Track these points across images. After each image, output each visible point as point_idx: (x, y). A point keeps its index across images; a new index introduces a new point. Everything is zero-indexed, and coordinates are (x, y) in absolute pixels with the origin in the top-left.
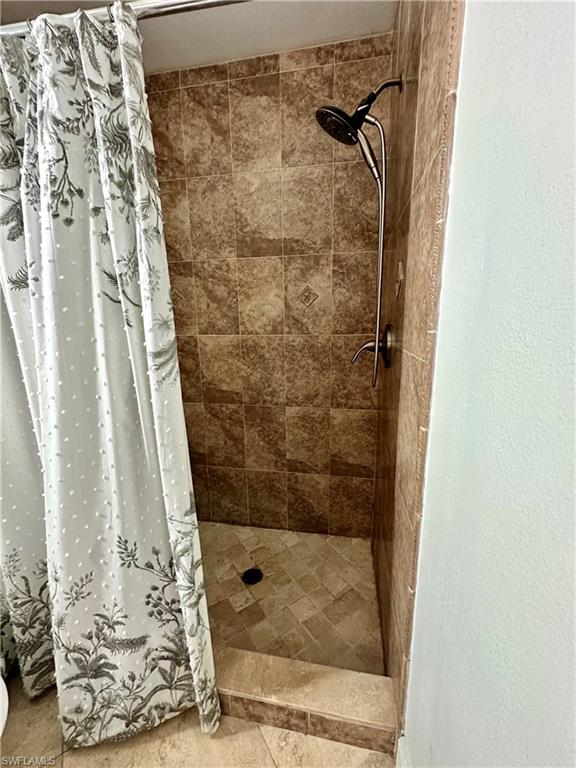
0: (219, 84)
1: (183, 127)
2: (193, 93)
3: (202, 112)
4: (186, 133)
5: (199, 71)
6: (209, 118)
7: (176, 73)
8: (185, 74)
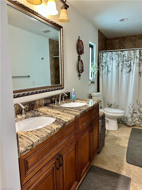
0: (135, 38)
1: (127, 44)
2: (130, 39)
3: (131, 42)
4: (128, 45)
5: (131, 36)
6: (133, 43)
7: (127, 36)
8: (129, 36)
